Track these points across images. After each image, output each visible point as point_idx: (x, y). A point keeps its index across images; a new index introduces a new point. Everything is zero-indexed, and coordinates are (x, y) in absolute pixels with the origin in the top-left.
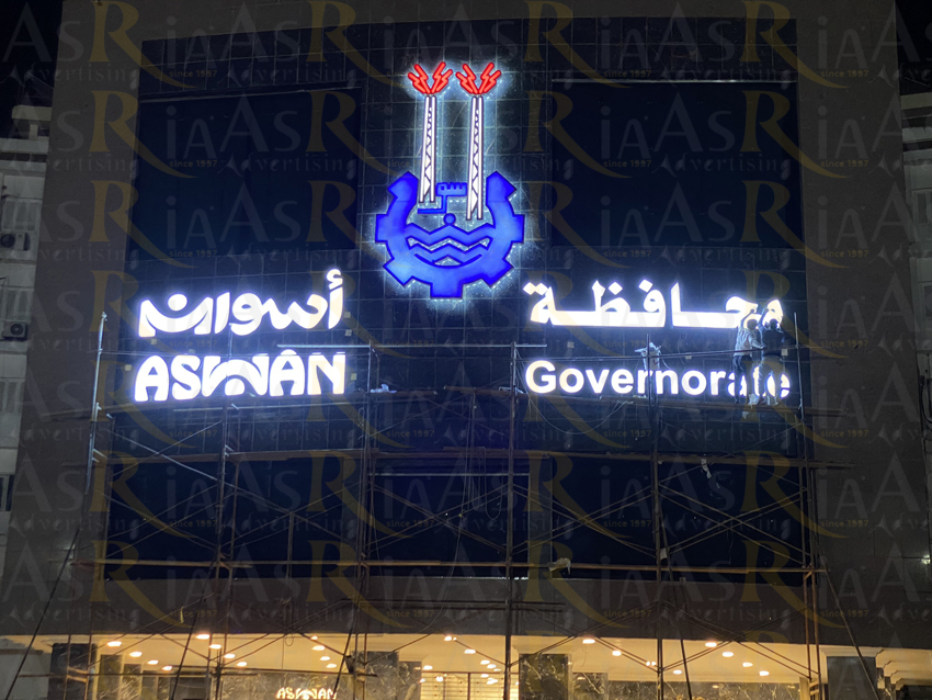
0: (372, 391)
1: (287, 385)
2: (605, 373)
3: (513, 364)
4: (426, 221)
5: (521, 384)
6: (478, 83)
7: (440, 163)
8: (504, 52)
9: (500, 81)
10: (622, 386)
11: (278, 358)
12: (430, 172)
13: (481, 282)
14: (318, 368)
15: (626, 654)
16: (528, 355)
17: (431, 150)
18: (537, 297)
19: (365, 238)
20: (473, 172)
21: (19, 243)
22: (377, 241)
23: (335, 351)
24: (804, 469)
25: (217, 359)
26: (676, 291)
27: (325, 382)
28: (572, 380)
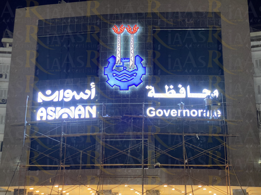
0: (104, 116)
1: (80, 115)
2: (169, 111)
3: (143, 109)
4: (118, 69)
5: (146, 114)
6: (132, 31)
7: (122, 53)
8: (139, 22)
9: (138, 30)
10: (174, 114)
11: (77, 107)
12: (119, 55)
13: (134, 86)
14: (88, 110)
15: (176, 189)
16: (147, 106)
17: (119, 49)
18: (149, 90)
19: (101, 74)
20: (131, 55)
21: (4, 76)
22: (105, 75)
23: (93, 105)
24: (225, 137)
25: (60, 108)
26: (188, 87)
27: (90, 114)
28: (160, 113)
